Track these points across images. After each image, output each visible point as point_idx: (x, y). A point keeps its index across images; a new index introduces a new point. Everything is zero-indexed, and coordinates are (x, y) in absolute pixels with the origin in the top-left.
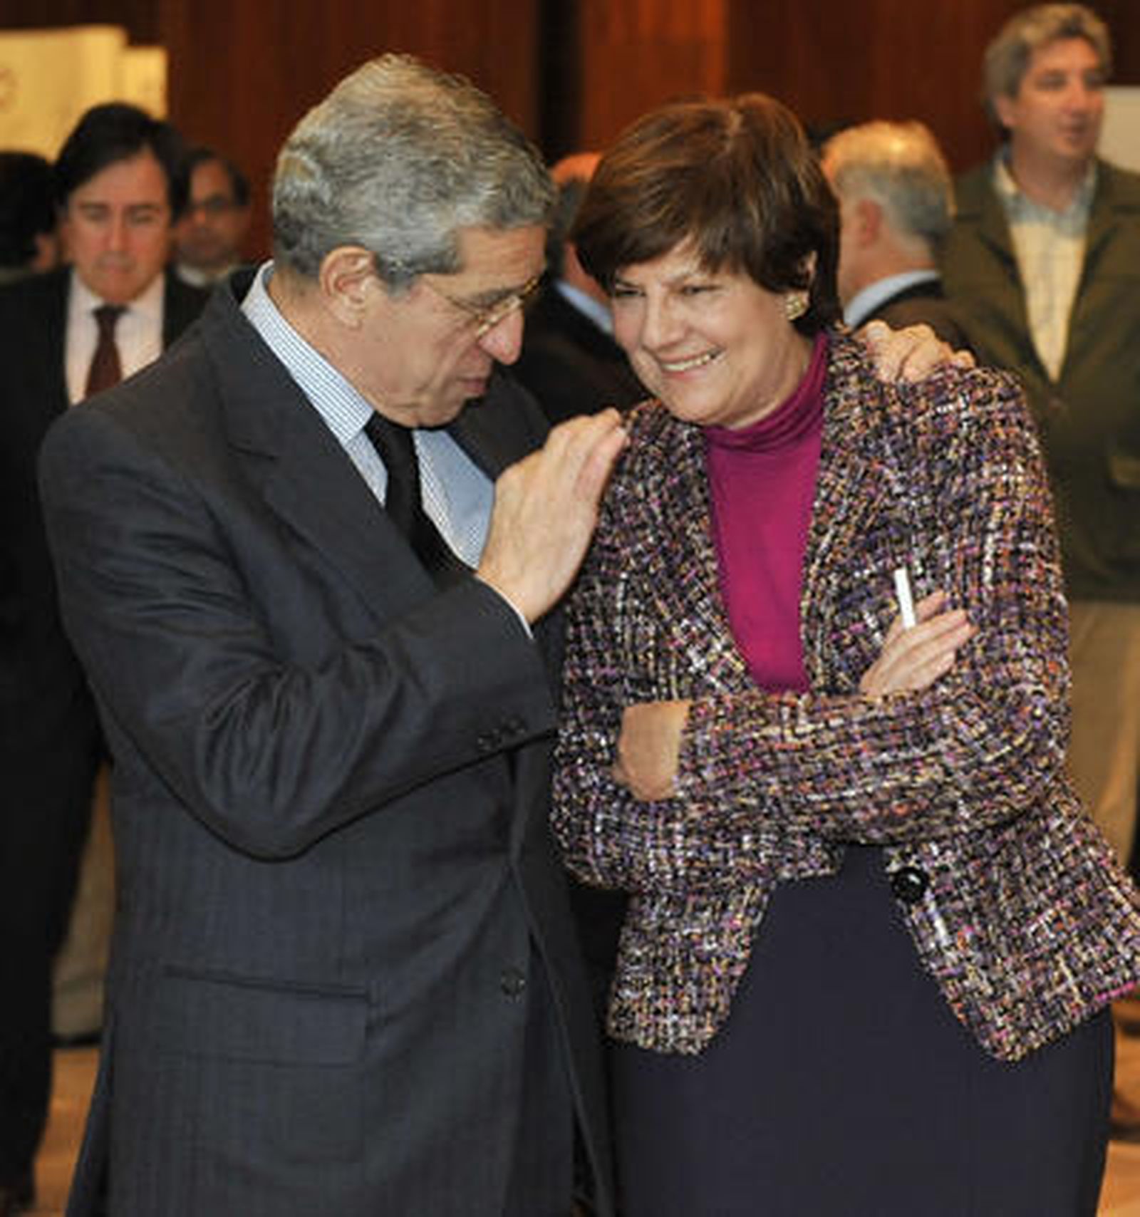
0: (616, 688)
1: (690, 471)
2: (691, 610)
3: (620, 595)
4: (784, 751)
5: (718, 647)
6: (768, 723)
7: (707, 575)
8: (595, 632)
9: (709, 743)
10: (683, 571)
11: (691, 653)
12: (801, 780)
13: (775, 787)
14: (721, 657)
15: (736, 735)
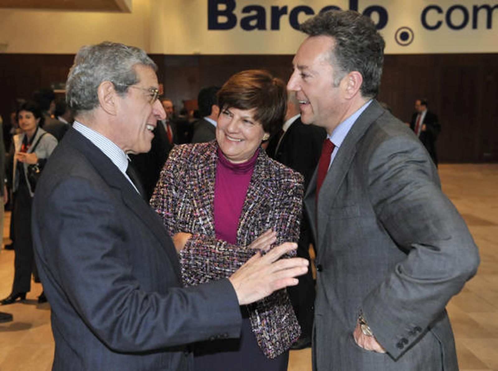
0: (169, 219)
1: (213, 168)
2: (204, 207)
3: (184, 196)
4: (214, 252)
5: (208, 220)
6: (212, 244)
7: (211, 198)
8: (168, 202)
9: (195, 244)
10: (205, 195)
11: (200, 219)
12: (216, 262)
13: (208, 261)
14: (208, 223)
15: (203, 244)
